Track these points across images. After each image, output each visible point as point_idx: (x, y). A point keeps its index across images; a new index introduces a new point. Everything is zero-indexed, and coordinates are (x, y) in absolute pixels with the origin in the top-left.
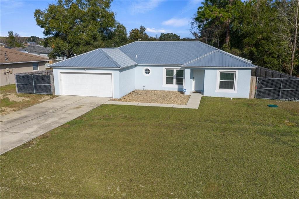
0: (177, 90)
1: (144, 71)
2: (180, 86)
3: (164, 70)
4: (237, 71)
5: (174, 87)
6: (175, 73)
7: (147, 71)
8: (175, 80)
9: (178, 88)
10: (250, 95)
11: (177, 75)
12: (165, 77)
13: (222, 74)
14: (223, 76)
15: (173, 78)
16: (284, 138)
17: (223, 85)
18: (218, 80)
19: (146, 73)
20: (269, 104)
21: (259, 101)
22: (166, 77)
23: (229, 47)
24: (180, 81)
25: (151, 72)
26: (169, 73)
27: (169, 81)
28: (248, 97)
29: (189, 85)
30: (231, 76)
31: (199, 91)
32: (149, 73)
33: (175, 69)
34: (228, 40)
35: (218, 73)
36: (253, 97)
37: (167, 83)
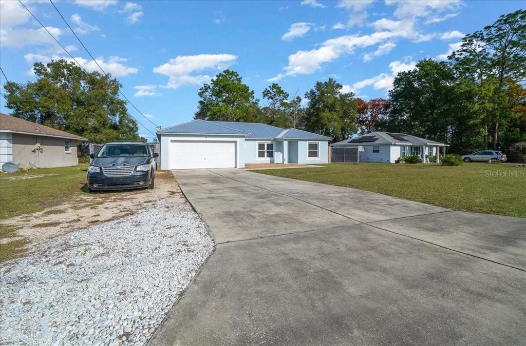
0: (269, 162)
2: (271, 158)
3: (257, 143)
4: (319, 142)
5: (266, 160)
6: (266, 147)
8: (266, 154)
9: (270, 161)
11: (268, 149)
12: (257, 150)
13: (309, 144)
14: (311, 146)
15: (264, 152)
17: (311, 154)
18: (307, 150)
21: (339, 166)
22: (259, 151)
24: (271, 155)
26: (261, 146)
27: (261, 155)
28: (327, 163)
30: (316, 146)
33: (266, 143)
35: (307, 143)
37: (259, 156)
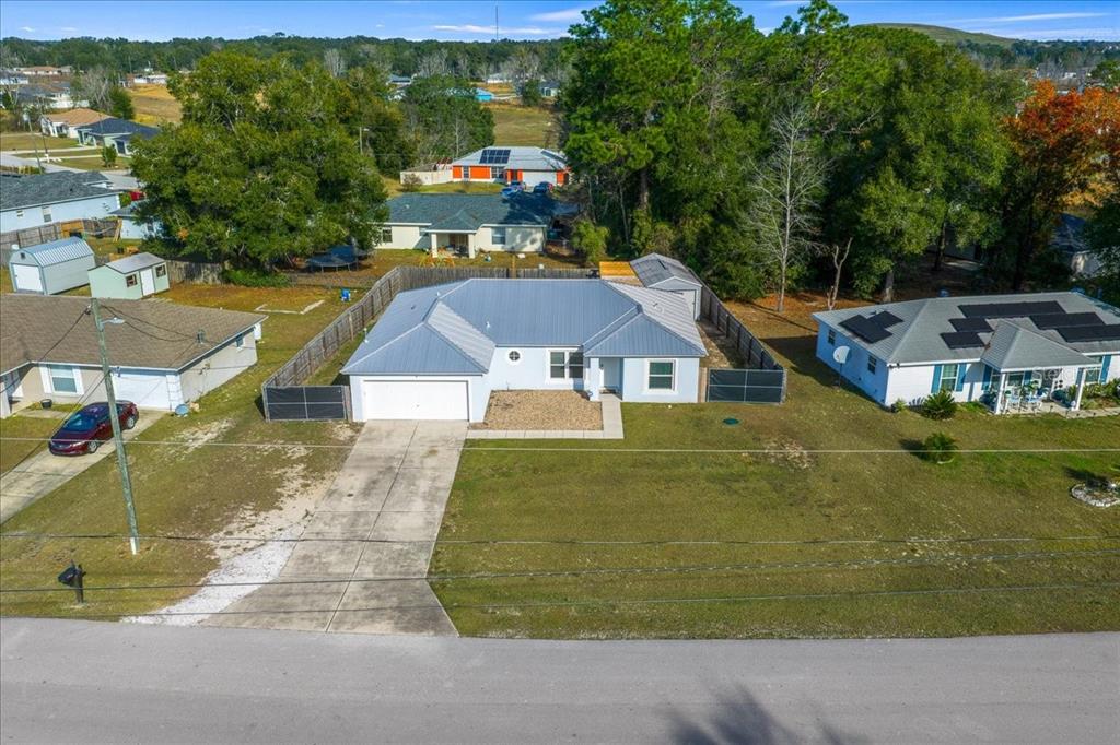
0: (572, 388)
1: (507, 356)
2: (578, 380)
3: (547, 352)
4: (676, 359)
5: (567, 383)
6: (567, 359)
7: (515, 356)
8: (567, 371)
9: (575, 385)
10: (699, 397)
11: (571, 362)
12: (548, 365)
13: (652, 364)
14: (654, 367)
15: (563, 368)
16: (736, 486)
17: (655, 383)
18: (647, 375)
19: (512, 358)
20: (727, 417)
21: (712, 409)
22: (551, 366)
23: (649, 215)
24: (577, 373)
25: (521, 356)
26: (557, 357)
27: (557, 372)
28: (695, 400)
29: (594, 379)
30: (668, 368)
31: (614, 390)
32: (517, 358)
33: (567, 352)
34: (646, 201)
35: (647, 362)
36: (703, 401)
37: (553, 376)
